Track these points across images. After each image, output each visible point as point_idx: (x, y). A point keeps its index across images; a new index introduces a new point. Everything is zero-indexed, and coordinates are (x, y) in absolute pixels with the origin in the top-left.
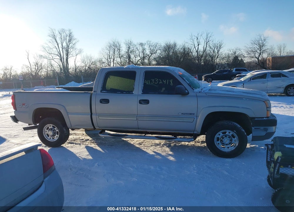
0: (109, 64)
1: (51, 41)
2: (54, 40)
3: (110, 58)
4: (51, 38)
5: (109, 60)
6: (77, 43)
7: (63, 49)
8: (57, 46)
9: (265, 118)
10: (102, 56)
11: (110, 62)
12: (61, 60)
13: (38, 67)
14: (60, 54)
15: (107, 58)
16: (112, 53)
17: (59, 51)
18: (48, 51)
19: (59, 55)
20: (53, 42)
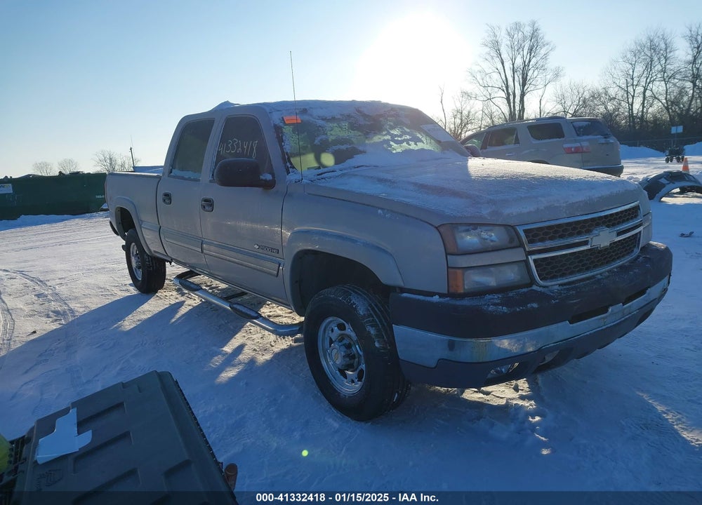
0: (630, 100)
1: (488, 57)
2: (494, 54)
3: (633, 85)
4: (487, 50)
5: (630, 89)
6: (552, 53)
7: (516, 74)
8: (500, 66)
9: (436, 298)
10: (610, 82)
11: (633, 97)
12: (508, 99)
13: (461, 119)
14: (507, 87)
15: (624, 86)
16: (640, 68)
17: (504, 78)
18: (481, 82)
19: (505, 88)
20: (493, 59)
